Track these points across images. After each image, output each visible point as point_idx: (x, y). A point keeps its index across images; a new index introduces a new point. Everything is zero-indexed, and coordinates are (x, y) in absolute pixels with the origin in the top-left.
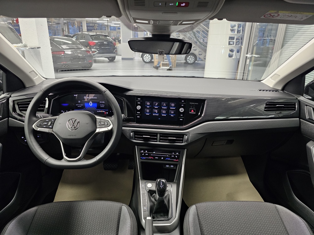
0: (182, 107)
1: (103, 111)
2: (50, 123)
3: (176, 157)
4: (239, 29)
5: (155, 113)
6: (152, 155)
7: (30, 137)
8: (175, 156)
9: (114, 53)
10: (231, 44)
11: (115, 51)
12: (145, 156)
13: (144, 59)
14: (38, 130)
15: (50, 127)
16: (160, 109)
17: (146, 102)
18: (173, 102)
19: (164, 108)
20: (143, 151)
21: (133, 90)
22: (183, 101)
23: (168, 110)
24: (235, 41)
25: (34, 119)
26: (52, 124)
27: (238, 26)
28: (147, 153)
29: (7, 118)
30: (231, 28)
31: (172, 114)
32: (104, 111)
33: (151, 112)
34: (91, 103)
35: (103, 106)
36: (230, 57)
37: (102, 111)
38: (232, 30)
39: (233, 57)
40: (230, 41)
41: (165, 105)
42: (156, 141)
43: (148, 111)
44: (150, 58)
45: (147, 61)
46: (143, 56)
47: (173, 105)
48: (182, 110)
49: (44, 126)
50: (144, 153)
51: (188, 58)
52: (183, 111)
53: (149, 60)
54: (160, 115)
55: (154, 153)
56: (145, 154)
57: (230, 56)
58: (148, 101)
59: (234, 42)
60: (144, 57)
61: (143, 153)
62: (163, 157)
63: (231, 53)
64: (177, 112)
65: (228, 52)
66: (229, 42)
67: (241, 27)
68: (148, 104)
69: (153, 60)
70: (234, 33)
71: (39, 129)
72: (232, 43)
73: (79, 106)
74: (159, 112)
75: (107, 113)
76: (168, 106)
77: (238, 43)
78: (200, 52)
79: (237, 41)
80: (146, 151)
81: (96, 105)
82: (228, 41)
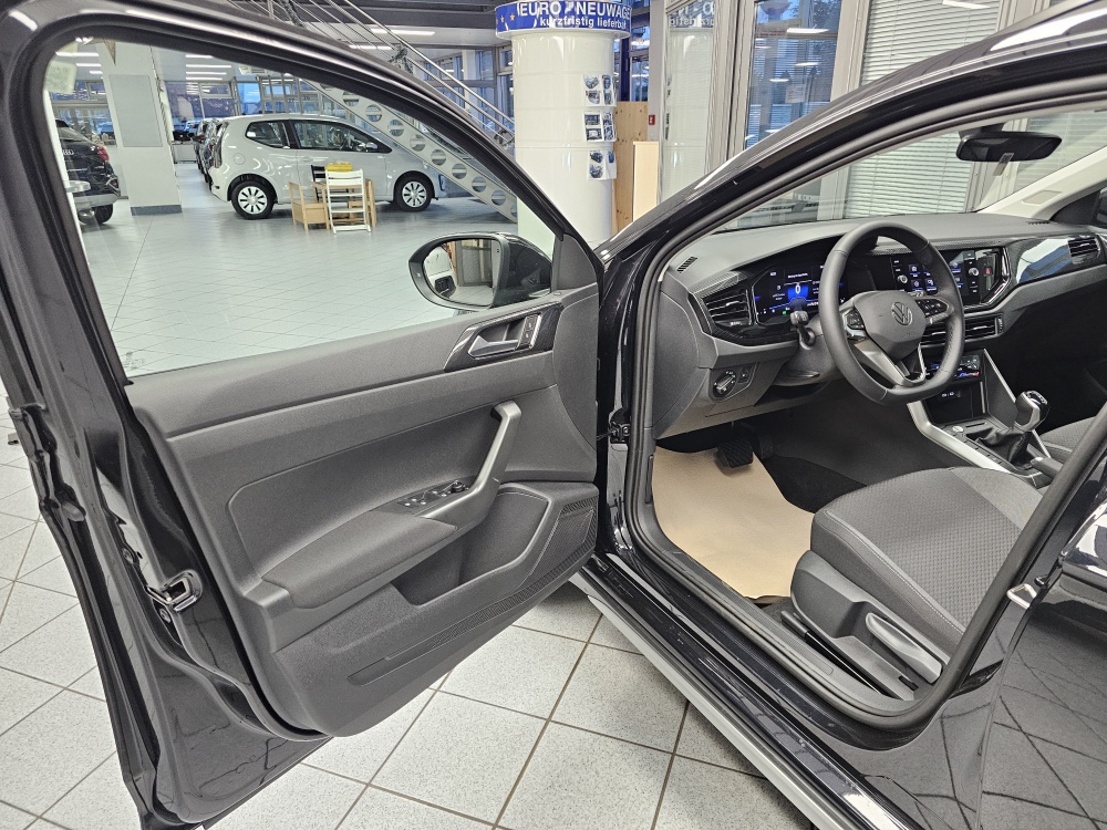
4: (607, 91)
9: (110, 192)
10: (594, 138)
11: (112, 182)
13: (242, 204)
24: (601, 126)
27: (605, 83)
30: (588, 90)
36: (594, 176)
38: (591, 95)
39: (604, 176)
40: (589, 127)
44: (264, 200)
45: (256, 211)
46: (234, 193)
51: (404, 191)
53: (263, 208)
57: (596, 174)
59: (598, 130)
60: (241, 197)
63: (596, 164)
65: (589, 162)
66: (588, 130)
67: (609, 84)
68: (914, 269)
69: (276, 207)
70: (598, 102)
72: (593, 134)
77: (609, 133)
78: (457, 166)
79: (608, 126)
82: (584, 127)
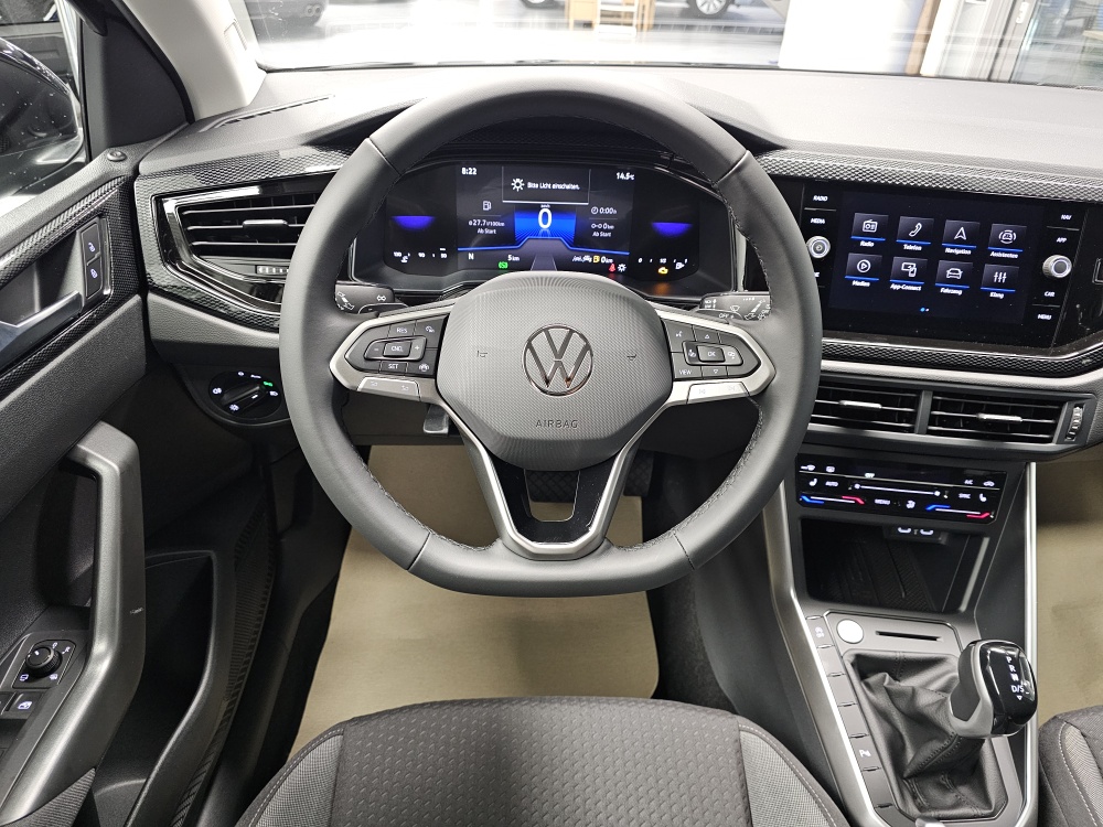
0: (1060, 250)
1: (601, 255)
2: (417, 349)
3: (983, 499)
5: (904, 277)
6: (857, 486)
7: (318, 427)
8: (975, 494)
12: (821, 489)
14: (361, 387)
15: (424, 367)
16: (931, 258)
17: (858, 216)
18: (1007, 221)
19: (957, 252)
20: (811, 468)
21: (783, 148)
22: (1068, 217)
23: (976, 266)
25: (336, 323)
26: (431, 355)
28: (832, 479)
29: (136, 298)
31: (998, 285)
32: (608, 256)
33: (882, 272)
34: (545, 215)
35: (607, 231)
37: (597, 259)
41: (962, 233)
42: (911, 430)
43: (864, 265)
47: (1008, 235)
48: (1056, 265)
49: (392, 366)
50: (815, 476)
52: (1068, 271)
54: (930, 292)
55: (869, 476)
56: (822, 480)
58: (870, 210)
61: (811, 477)
62: (913, 497)
64: (1028, 274)
68: (870, 225)
71: (367, 383)
73: (484, 228)
74: (928, 274)
75: (622, 267)
76: (981, 241)
80: (830, 469)
81: (569, 225)
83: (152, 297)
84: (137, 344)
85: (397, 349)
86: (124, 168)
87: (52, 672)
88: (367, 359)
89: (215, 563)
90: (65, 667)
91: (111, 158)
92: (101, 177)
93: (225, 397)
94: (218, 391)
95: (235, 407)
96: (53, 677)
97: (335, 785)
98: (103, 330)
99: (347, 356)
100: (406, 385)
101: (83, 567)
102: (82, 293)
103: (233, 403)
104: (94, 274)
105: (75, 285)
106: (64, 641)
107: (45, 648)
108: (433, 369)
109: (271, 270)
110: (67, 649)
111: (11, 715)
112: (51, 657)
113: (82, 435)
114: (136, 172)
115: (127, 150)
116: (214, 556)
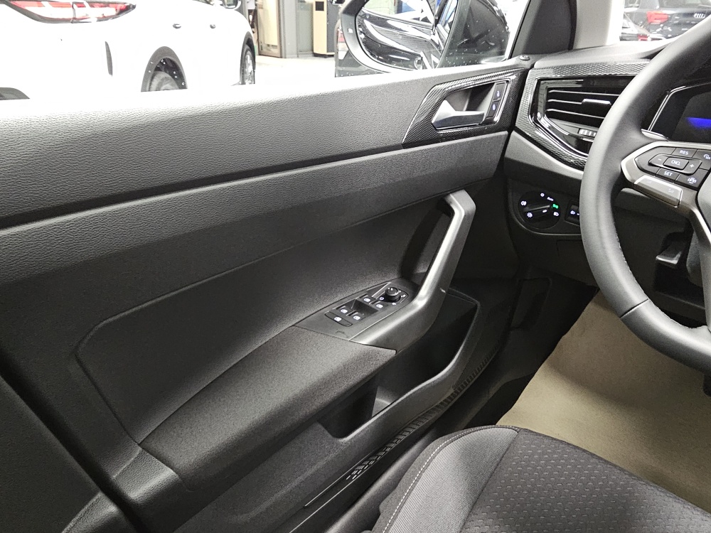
2: (691, 167)
14: (638, 181)
15: (692, 180)
26: (702, 173)
29: (506, 132)
49: (667, 173)
71: (643, 180)
83: (514, 133)
84: (497, 156)
85: (675, 163)
86: (527, 64)
87: (394, 301)
88: (650, 164)
89: (478, 311)
90: (401, 302)
91: (523, 58)
92: (514, 66)
93: (527, 209)
94: (524, 203)
95: (530, 215)
96: (394, 304)
97: (508, 449)
98: (486, 138)
99: (636, 159)
100: (672, 189)
101: (421, 270)
102: (485, 115)
103: (530, 212)
104: (494, 108)
105: (484, 109)
106: (404, 292)
107: (396, 290)
108: (699, 183)
109: (588, 133)
110: (404, 296)
111: (373, 306)
112: (396, 294)
113: (454, 191)
114: (532, 67)
115: (531, 57)
116: (479, 305)
